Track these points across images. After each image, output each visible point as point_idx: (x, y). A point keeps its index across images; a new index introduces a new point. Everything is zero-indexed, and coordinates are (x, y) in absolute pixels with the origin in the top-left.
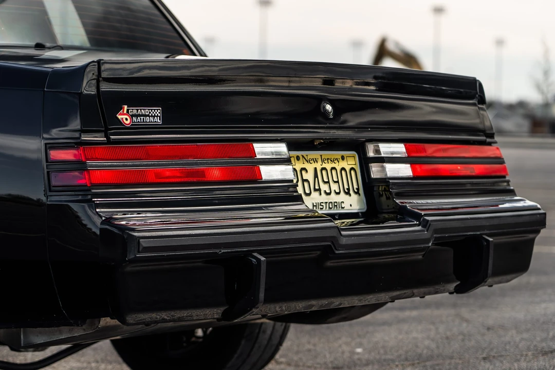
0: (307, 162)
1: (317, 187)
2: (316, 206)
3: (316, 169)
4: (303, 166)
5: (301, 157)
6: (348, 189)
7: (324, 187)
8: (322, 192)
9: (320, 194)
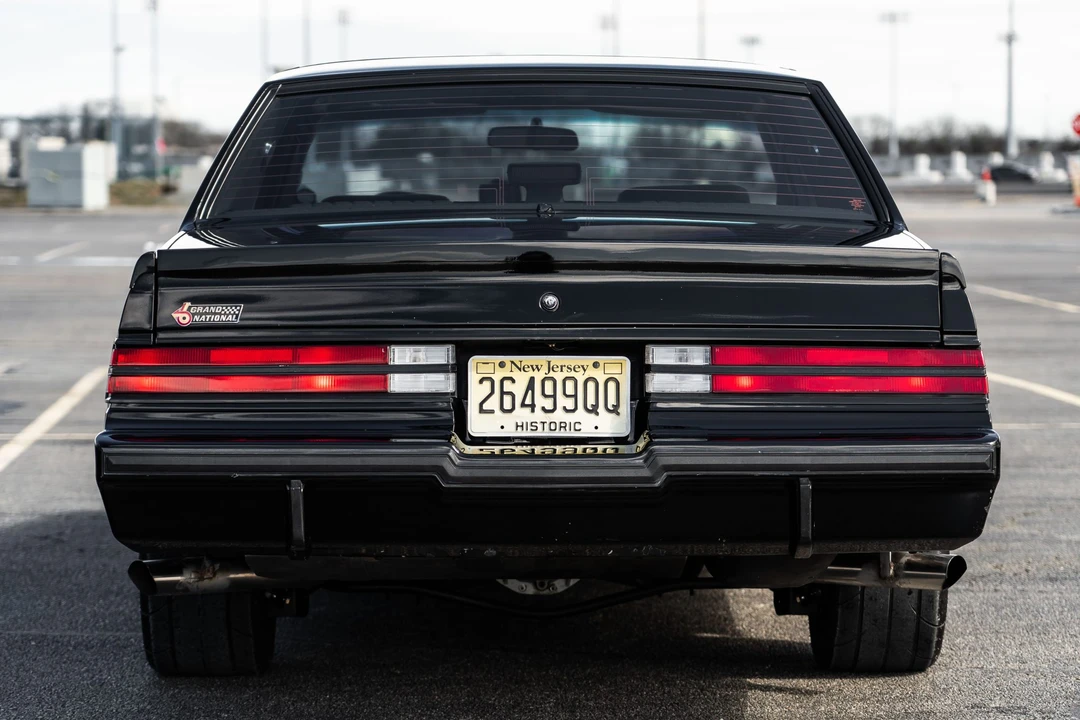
0: (520, 369)
1: (528, 401)
2: (522, 426)
3: (532, 380)
5: (508, 364)
8: (538, 409)
9: (533, 411)
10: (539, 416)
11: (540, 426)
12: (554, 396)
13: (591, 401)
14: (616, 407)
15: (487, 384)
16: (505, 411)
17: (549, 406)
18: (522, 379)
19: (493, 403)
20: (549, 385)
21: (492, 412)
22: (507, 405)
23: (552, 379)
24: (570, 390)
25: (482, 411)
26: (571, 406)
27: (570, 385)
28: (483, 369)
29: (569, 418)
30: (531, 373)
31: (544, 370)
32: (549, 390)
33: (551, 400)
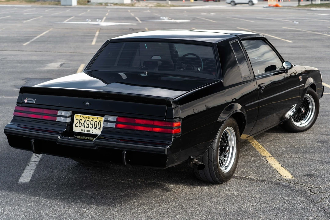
1: (84, 125)
3: (85, 120)
4: (81, 119)
5: (82, 116)
6: (96, 128)
7: (86, 126)
8: (85, 127)
10: (85, 128)
11: (86, 131)
12: (89, 124)
13: (95, 126)
14: (100, 128)
15: (77, 120)
16: (79, 127)
17: (87, 127)
18: (83, 120)
19: (77, 125)
20: (88, 122)
21: (77, 126)
22: (80, 126)
23: (89, 120)
24: (92, 124)
25: (75, 126)
26: (91, 127)
27: (92, 122)
28: (77, 117)
29: (91, 130)
30: (85, 119)
31: (88, 118)
32: (88, 123)
33: (88, 125)
